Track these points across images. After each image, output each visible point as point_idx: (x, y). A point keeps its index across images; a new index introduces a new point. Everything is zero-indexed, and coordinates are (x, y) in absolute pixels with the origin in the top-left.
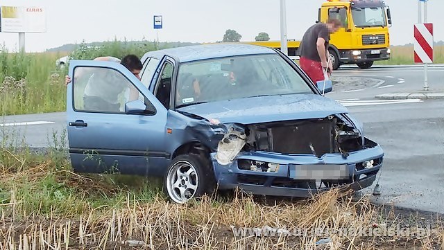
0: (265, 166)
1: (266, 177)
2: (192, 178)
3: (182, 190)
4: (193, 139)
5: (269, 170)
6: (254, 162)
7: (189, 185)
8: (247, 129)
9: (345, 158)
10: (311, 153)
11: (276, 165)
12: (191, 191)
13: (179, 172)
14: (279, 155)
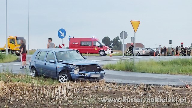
0: (85, 74)
1: (85, 77)
2: (66, 77)
3: (63, 80)
4: (65, 69)
5: (85, 75)
6: (82, 73)
7: (65, 79)
8: (79, 66)
9: (100, 72)
10: (93, 71)
11: (87, 74)
12: (66, 80)
13: (62, 76)
14: (87, 72)
